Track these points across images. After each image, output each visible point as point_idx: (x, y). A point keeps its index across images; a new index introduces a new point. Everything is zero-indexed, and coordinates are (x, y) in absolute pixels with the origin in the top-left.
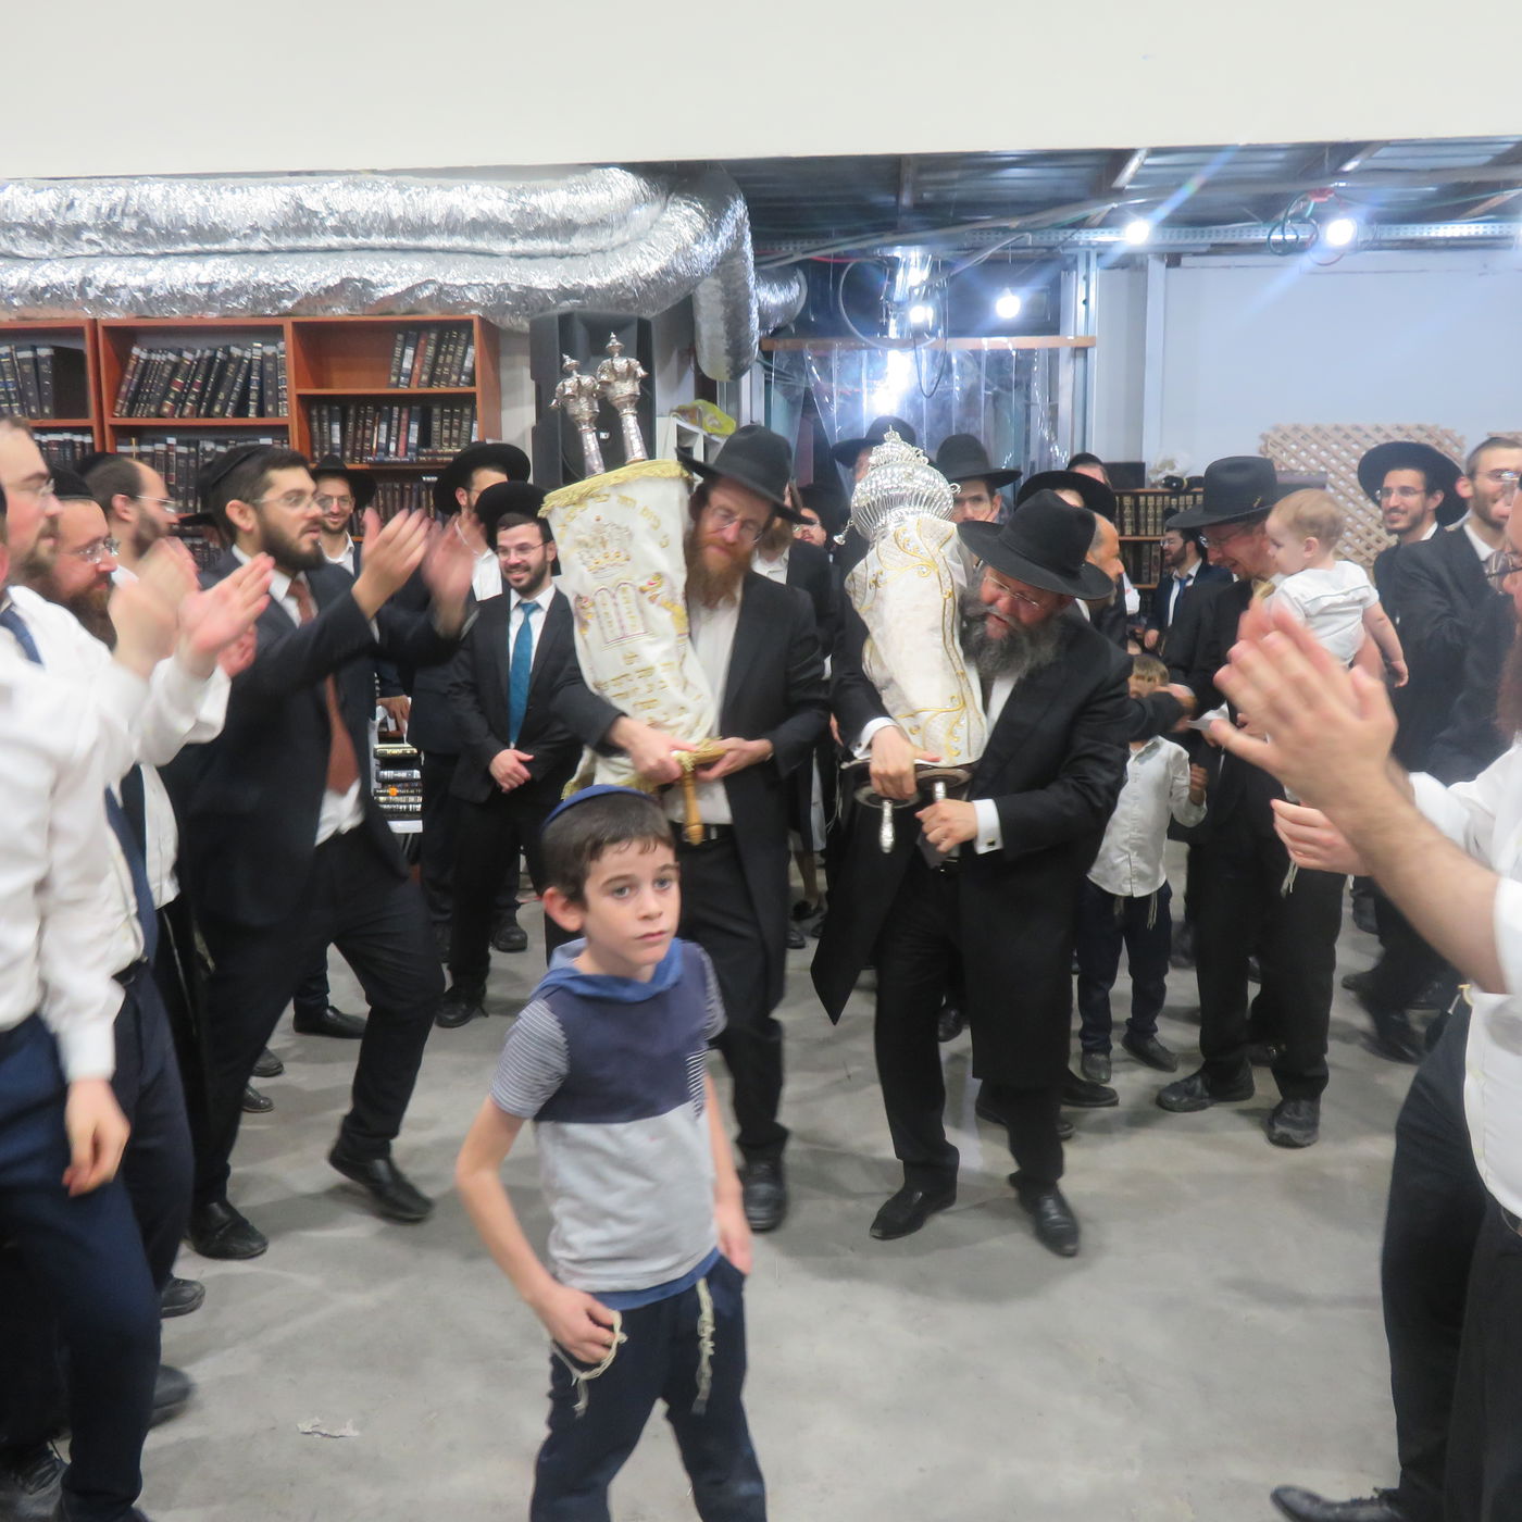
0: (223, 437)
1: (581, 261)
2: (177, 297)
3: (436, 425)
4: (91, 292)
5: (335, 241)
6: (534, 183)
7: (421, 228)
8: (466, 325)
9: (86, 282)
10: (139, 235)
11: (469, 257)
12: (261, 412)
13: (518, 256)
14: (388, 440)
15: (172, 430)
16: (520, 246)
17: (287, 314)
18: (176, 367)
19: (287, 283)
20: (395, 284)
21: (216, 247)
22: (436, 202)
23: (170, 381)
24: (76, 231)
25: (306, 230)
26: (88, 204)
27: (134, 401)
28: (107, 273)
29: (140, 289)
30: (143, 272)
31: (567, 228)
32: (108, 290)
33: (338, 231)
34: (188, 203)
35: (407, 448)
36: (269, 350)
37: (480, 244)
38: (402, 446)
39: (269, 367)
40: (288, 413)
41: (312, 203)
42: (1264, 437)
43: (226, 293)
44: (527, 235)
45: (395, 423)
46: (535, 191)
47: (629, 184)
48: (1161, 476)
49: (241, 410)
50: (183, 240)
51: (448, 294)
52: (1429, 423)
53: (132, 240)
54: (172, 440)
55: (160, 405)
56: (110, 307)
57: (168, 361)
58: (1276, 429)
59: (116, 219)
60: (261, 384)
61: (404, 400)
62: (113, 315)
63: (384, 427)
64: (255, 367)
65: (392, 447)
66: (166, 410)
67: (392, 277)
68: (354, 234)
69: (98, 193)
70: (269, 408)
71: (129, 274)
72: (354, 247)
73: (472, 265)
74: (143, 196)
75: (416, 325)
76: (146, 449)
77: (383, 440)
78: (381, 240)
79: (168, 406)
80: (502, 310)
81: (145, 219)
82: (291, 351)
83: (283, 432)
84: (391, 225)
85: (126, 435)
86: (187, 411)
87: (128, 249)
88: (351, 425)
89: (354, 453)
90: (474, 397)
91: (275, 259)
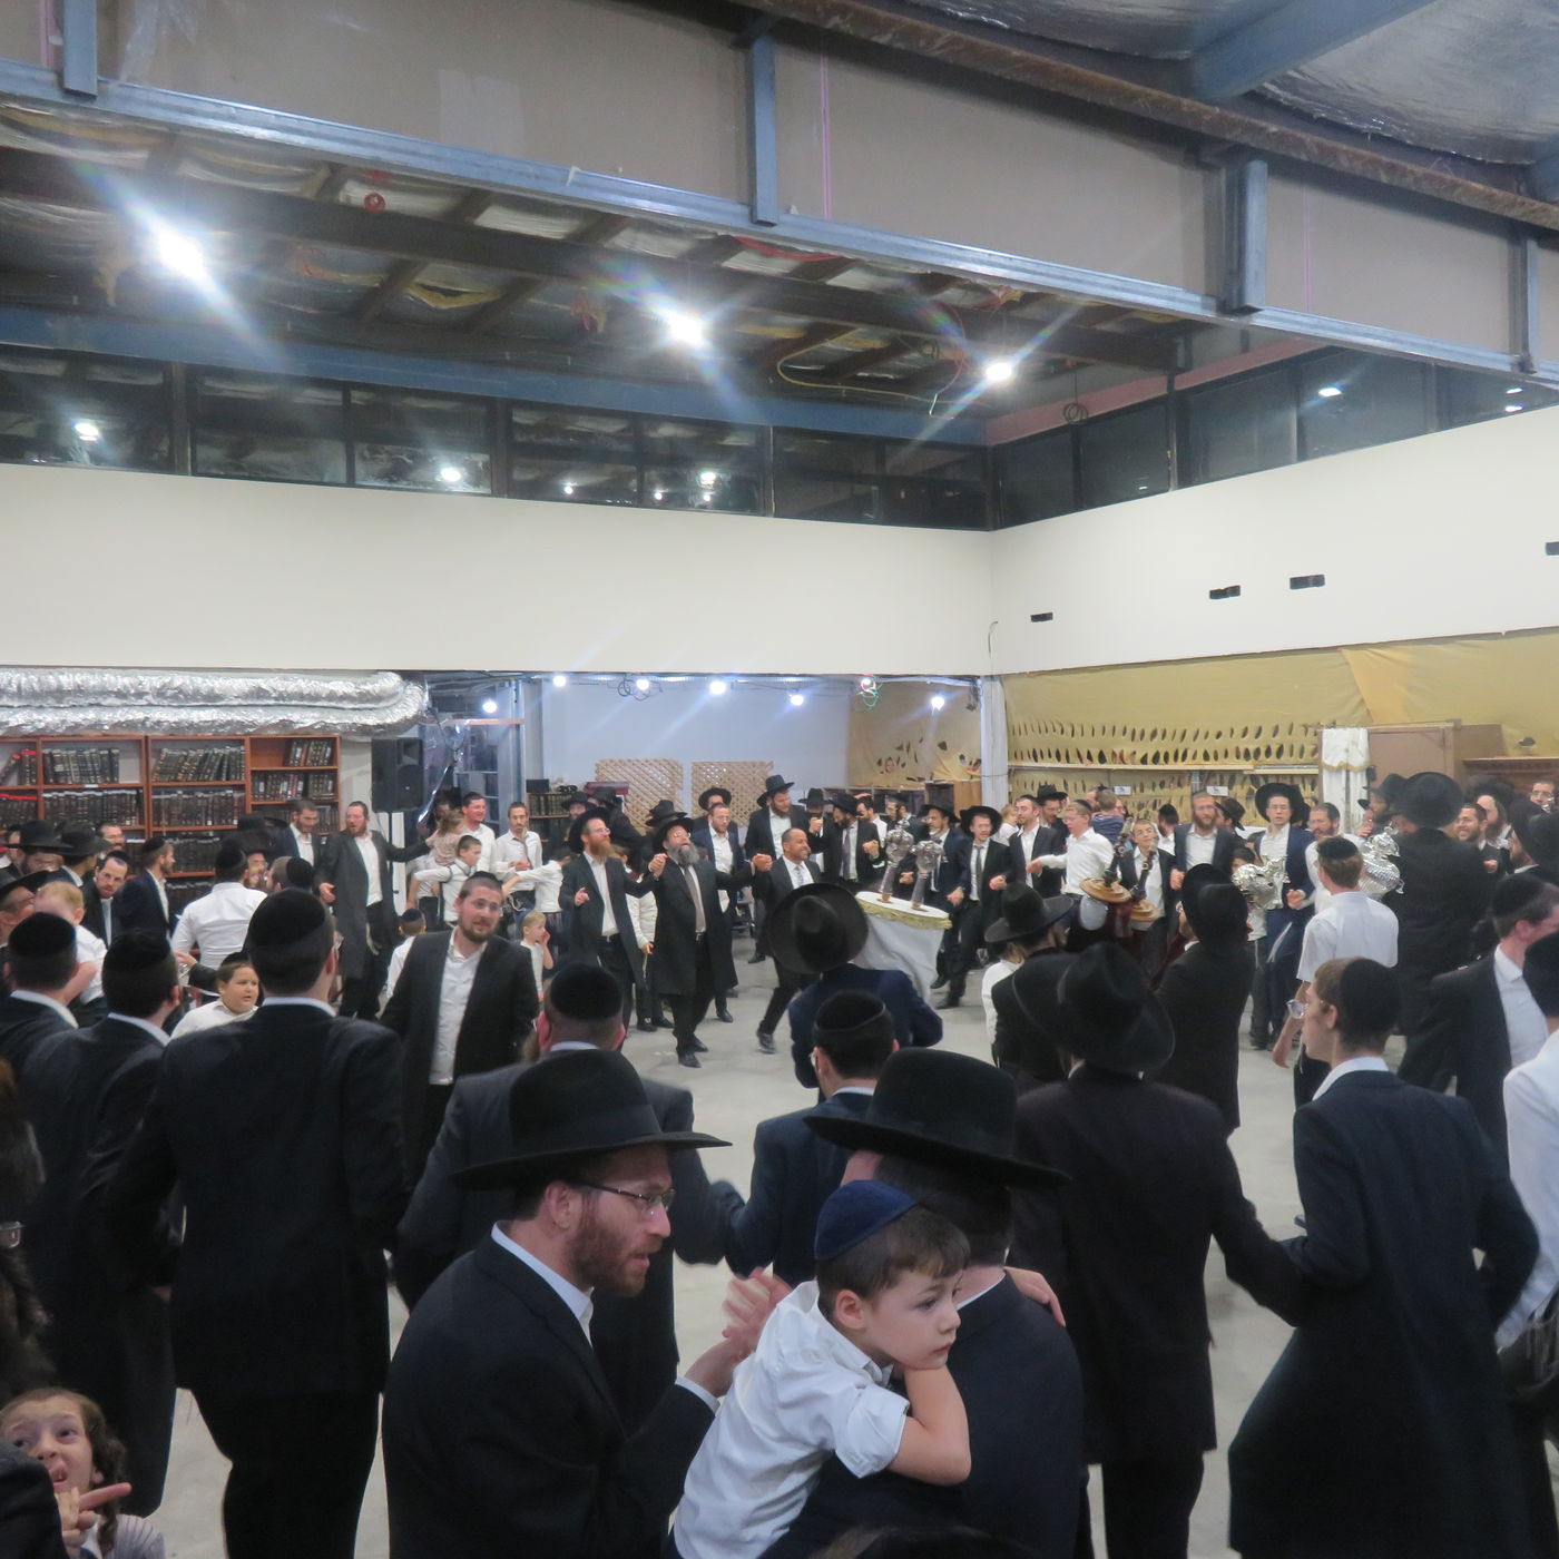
0: (207, 790)
1: (382, 712)
2: (192, 725)
3: (311, 782)
4: (148, 724)
5: (272, 702)
6: (365, 679)
7: (317, 697)
8: (334, 739)
9: (147, 719)
10: (175, 697)
11: (337, 710)
12: (228, 779)
15: (179, 787)
16: (358, 706)
17: (249, 734)
18: (186, 757)
19: (251, 722)
20: (305, 722)
21: (215, 703)
22: (325, 686)
23: (182, 764)
24: (140, 695)
25: (259, 697)
26: (152, 682)
27: (164, 773)
28: (157, 715)
29: (175, 723)
30: (177, 715)
31: (378, 698)
32: (159, 723)
33: (276, 699)
35: (297, 793)
36: (234, 750)
37: (340, 705)
39: (233, 757)
40: (246, 779)
41: (264, 686)
42: (597, 765)
43: (222, 726)
44: (363, 702)
45: (291, 782)
46: (365, 684)
47: (396, 678)
48: (557, 786)
49: (218, 777)
50: (197, 700)
51: (328, 727)
52: (666, 758)
53: (170, 700)
54: (180, 792)
55: (176, 775)
56: (156, 730)
57: (183, 755)
59: (164, 690)
60: (228, 765)
61: (295, 772)
62: (156, 734)
63: (286, 783)
64: (226, 758)
65: (290, 793)
66: (179, 778)
67: (306, 719)
68: (284, 700)
69: (154, 678)
70: (233, 776)
71: (168, 716)
72: (280, 705)
73: (338, 713)
74: (179, 680)
75: (305, 739)
76: (168, 796)
77: (285, 790)
78: (294, 702)
79: (180, 776)
80: (350, 733)
81: (180, 690)
82: (248, 752)
83: (241, 788)
84: (301, 696)
85: (157, 790)
86: (190, 778)
87: (166, 702)
88: (269, 783)
89: (271, 796)
90: (335, 771)
91: (242, 709)
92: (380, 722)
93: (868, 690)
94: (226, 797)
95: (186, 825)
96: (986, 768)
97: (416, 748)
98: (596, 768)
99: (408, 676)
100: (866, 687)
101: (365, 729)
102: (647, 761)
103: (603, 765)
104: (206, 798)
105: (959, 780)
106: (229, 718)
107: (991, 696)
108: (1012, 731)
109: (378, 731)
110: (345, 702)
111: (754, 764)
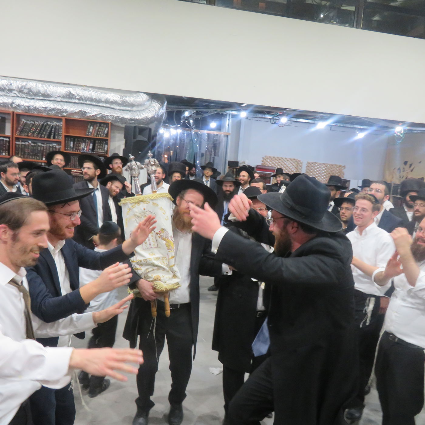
0: (43, 142)
1: (134, 113)
2: (35, 109)
3: (97, 145)
4: (14, 105)
5: (77, 101)
6: (127, 95)
7: (99, 101)
9: (13, 103)
10: (28, 93)
11: (109, 109)
12: (54, 138)
13: (120, 110)
14: (85, 147)
15: (31, 140)
16: (122, 108)
17: (64, 116)
18: (33, 125)
19: (65, 110)
20: (92, 113)
21: (48, 99)
22: (104, 96)
23: (31, 128)
24: (11, 90)
25: (71, 98)
26: (16, 84)
27: (21, 132)
28: (18, 101)
29: (27, 106)
30: (28, 102)
31: (132, 105)
32: (19, 105)
33: (79, 99)
34: (42, 88)
35: (89, 149)
36: (58, 124)
37: (112, 106)
38: (88, 149)
39: (57, 127)
40: (62, 139)
41: (73, 92)
42: (263, 158)
43: (50, 110)
44: (123, 106)
45: (87, 143)
46: (126, 97)
47: (145, 97)
49: (49, 137)
50: (39, 96)
51: (104, 117)
52: (296, 158)
53: (26, 94)
54: (30, 142)
55: (28, 133)
56: (18, 109)
57: (32, 124)
58: (266, 157)
59: (23, 89)
60: (55, 131)
61: (89, 139)
62: (19, 111)
63: (84, 144)
65: (85, 149)
66: (30, 135)
67: (92, 112)
68: (83, 100)
69: (18, 82)
70: (56, 137)
71: (24, 103)
72: (82, 103)
73: (110, 110)
74: (32, 85)
75: (93, 122)
76: (23, 143)
77: (83, 147)
78: (88, 102)
80: (116, 121)
81: (30, 90)
82: (64, 125)
83: (59, 143)
84: (92, 100)
85: (18, 139)
86: (35, 136)
87: (24, 96)
88: (76, 143)
89: (76, 149)
90: (107, 140)
91: (62, 103)
92: (132, 118)
94: (53, 147)
95: (32, 158)
97: (147, 132)
98: (262, 159)
99: (154, 97)
101: (123, 120)
102: (286, 159)
103: (266, 158)
104: (43, 147)
106: (54, 107)
109: (131, 122)
110: (114, 105)
111: (336, 165)
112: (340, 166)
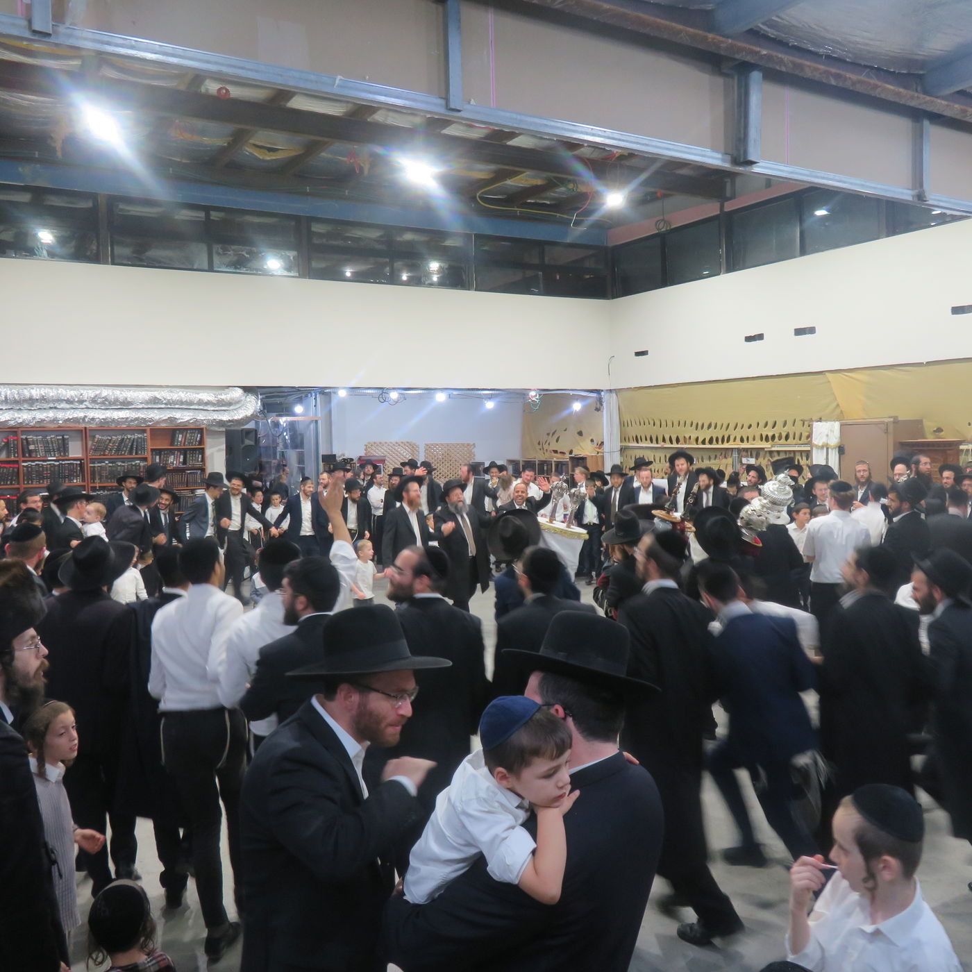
1: (232, 412)
2: (113, 420)
3: (188, 456)
4: (87, 420)
5: (163, 406)
6: (221, 392)
7: (191, 403)
8: (202, 429)
9: (86, 416)
10: (103, 403)
11: (203, 411)
12: (136, 454)
13: (214, 411)
14: (174, 460)
15: (107, 459)
16: (217, 409)
17: (149, 426)
18: (110, 440)
19: (150, 418)
20: (184, 419)
21: (128, 407)
22: (196, 396)
23: (108, 445)
24: (81, 402)
25: (155, 403)
26: (89, 393)
27: (97, 450)
28: (91, 414)
29: (103, 419)
30: (104, 414)
31: (229, 404)
32: (93, 419)
33: (166, 404)
34: (121, 394)
35: (180, 462)
36: (140, 436)
37: (205, 408)
38: (178, 462)
39: (140, 440)
40: (148, 454)
41: (158, 396)
42: (366, 445)
43: (132, 421)
44: (220, 406)
45: (176, 456)
46: (221, 395)
47: (240, 391)
48: (341, 458)
49: (131, 453)
50: (117, 405)
51: (198, 421)
52: (409, 441)
53: (100, 405)
54: (107, 462)
55: (104, 451)
56: (91, 424)
57: (108, 439)
58: (369, 443)
59: (96, 399)
60: (137, 445)
61: (178, 450)
62: (92, 426)
63: (173, 456)
64: (135, 441)
65: (175, 462)
67: (184, 417)
68: (170, 405)
69: (90, 391)
70: (140, 452)
71: (99, 415)
72: (168, 408)
73: (204, 413)
74: (105, 392)
75: (184, 429)
76: (99, 465)
78: (177, 406)
79: (107, 452)
80: (212, 425)
81: (105, 399)
82: (149, 437)
83: (145, 459)
84: (182, 403)
85: (93, 461)
86: (113, 453)
87: (97, 407)
88: (162, 456)
90: (203, 449)
91: (144, 410)
92: (231, 418)
93: (534, 399)
94: (135, 465)
95: (111, 482)
96: (606, 448)
97: (253, 435)
98: (365, 447)
99: (247, 390)
100: (533, 397)
101: (221, 423)
102: (397, 443)
103: (369, 445)
104: (123, 466)
105: (589, 455)
106: (137, 416)
107: (611, 403)
108: (622, 424)
109: (229, 424)
110: (209, 406)
111: (463, 445)
112: (468, 445)
